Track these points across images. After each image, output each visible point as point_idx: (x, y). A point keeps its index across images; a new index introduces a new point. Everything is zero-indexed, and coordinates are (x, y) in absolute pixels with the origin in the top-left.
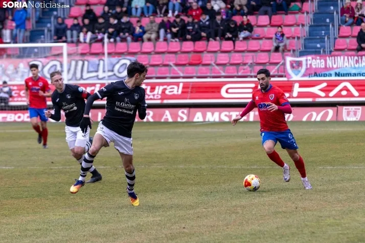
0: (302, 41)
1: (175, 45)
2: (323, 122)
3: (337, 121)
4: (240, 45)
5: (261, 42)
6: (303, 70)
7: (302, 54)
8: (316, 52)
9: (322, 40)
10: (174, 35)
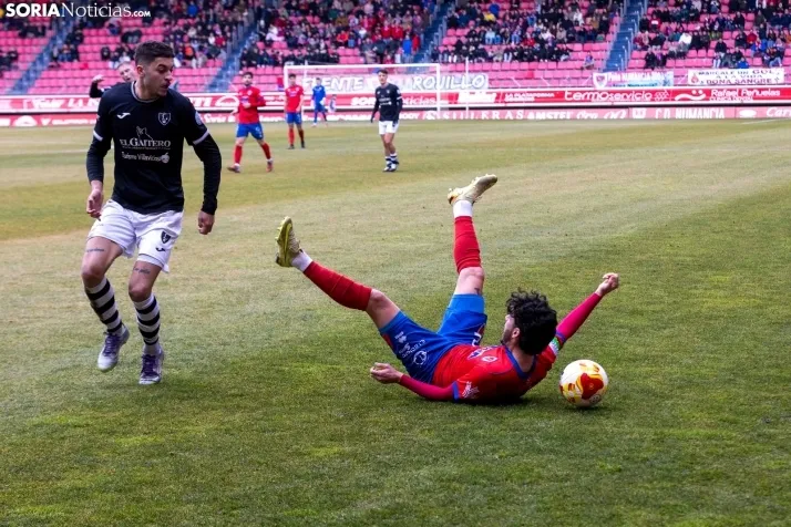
0: (605, 62)
1: (516, 64)
2: (618, 120)
3: (629, 119)
4: (561, 65)
5: (576, 63)
6: (605, 82)
7: (605, 71)
8: (614, 70)
9: (619, 61)
10: (514, 58)
